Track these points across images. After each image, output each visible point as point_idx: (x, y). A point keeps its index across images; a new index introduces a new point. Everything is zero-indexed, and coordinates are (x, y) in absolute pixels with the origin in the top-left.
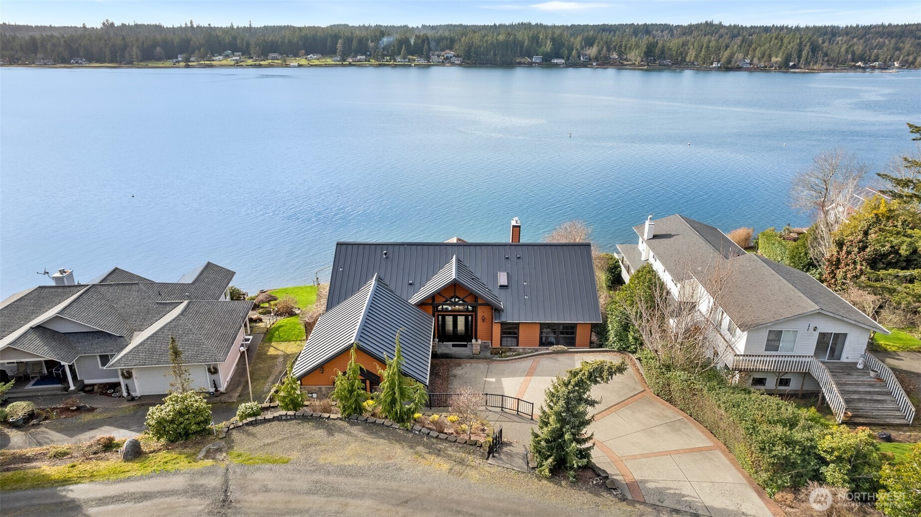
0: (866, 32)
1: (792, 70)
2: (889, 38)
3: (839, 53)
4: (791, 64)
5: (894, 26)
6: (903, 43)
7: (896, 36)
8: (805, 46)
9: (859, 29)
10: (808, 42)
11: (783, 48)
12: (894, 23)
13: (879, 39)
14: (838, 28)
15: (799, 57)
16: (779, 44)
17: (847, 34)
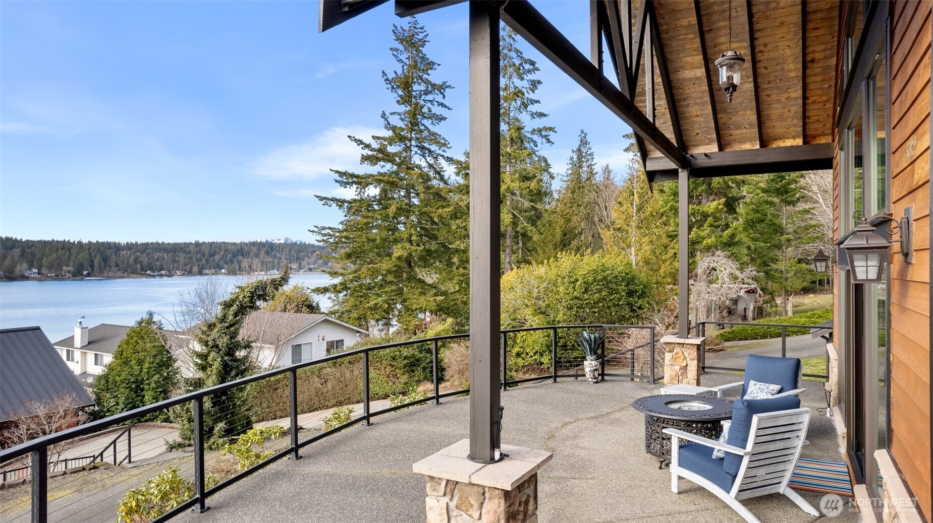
0: (146, 248)
1: (87, 278)
2: (166, 253)
3: (128, 263)
4: (85, 273)
5: (167, 244)
6: (178, 257)
7: (171, 251)
8: (95, 256)
9: (138, 245)
10: (97, 253)
11: (73, 258)
12: (166, 242)
13: (158, 253)
14: (119, 244)
15: (92, 266)
16: (67, 254)
17: (130, 250)
